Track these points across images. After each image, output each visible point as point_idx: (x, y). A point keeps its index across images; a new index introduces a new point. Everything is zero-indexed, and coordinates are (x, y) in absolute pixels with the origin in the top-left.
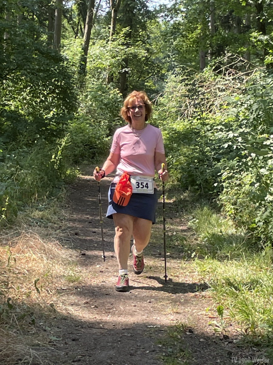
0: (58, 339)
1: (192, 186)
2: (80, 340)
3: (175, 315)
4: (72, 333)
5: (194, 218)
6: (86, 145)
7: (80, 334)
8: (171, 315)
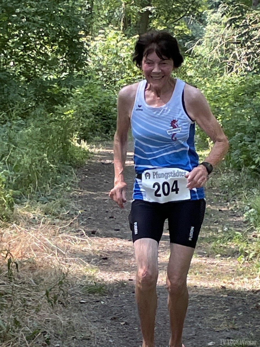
1: (247, 165)
3: (231, 331)
5: (251, 208)
6: (97, 115)
8: (227, 331)
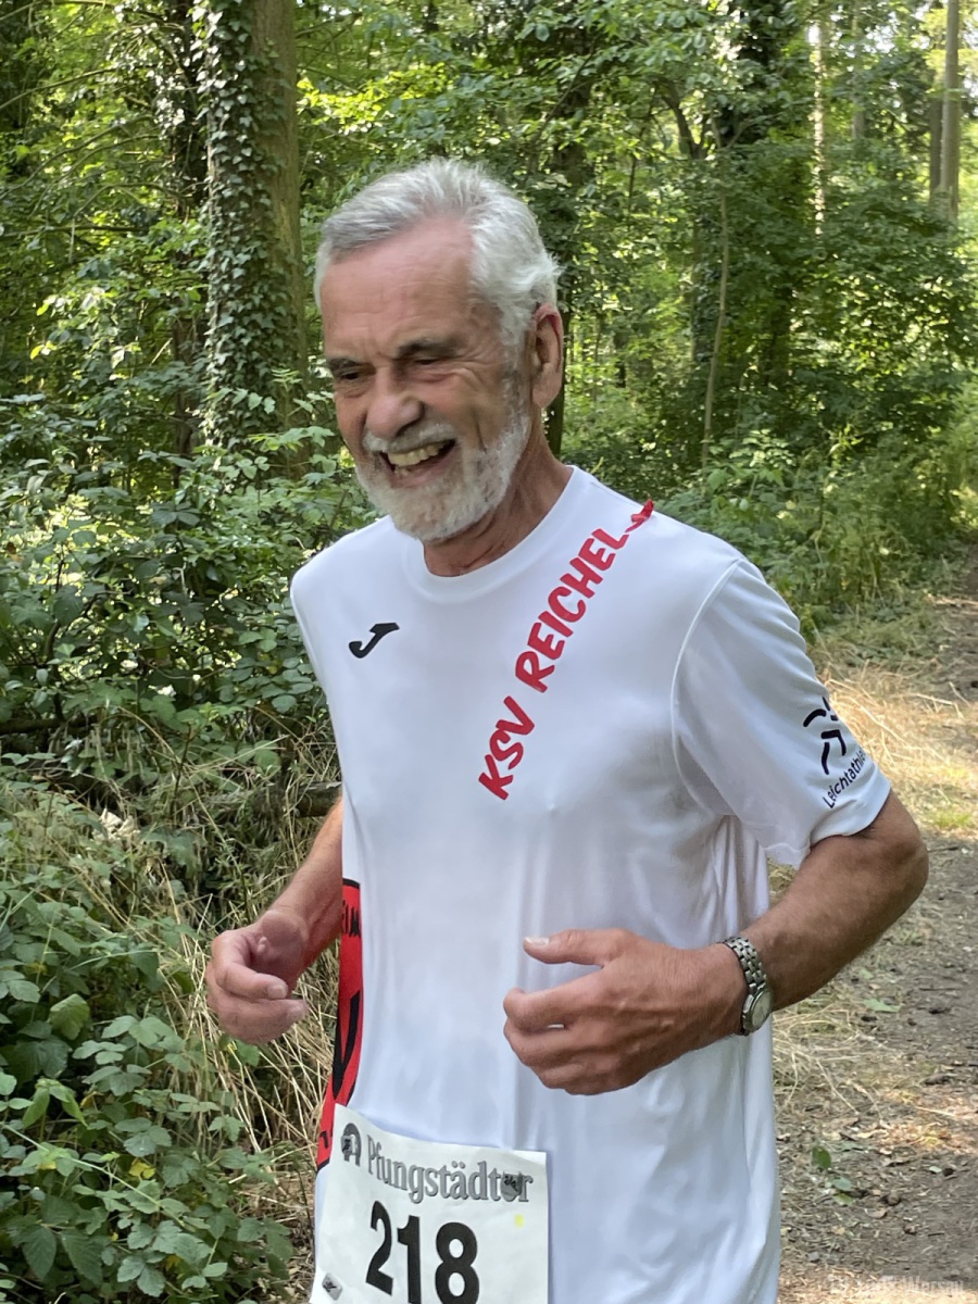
0: (888, 1009)
2: (953, 1012)
4: (931, 990)
7: (954, 993)
